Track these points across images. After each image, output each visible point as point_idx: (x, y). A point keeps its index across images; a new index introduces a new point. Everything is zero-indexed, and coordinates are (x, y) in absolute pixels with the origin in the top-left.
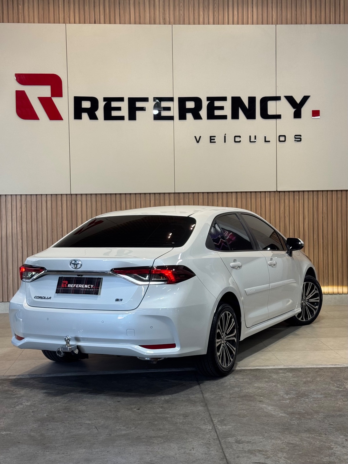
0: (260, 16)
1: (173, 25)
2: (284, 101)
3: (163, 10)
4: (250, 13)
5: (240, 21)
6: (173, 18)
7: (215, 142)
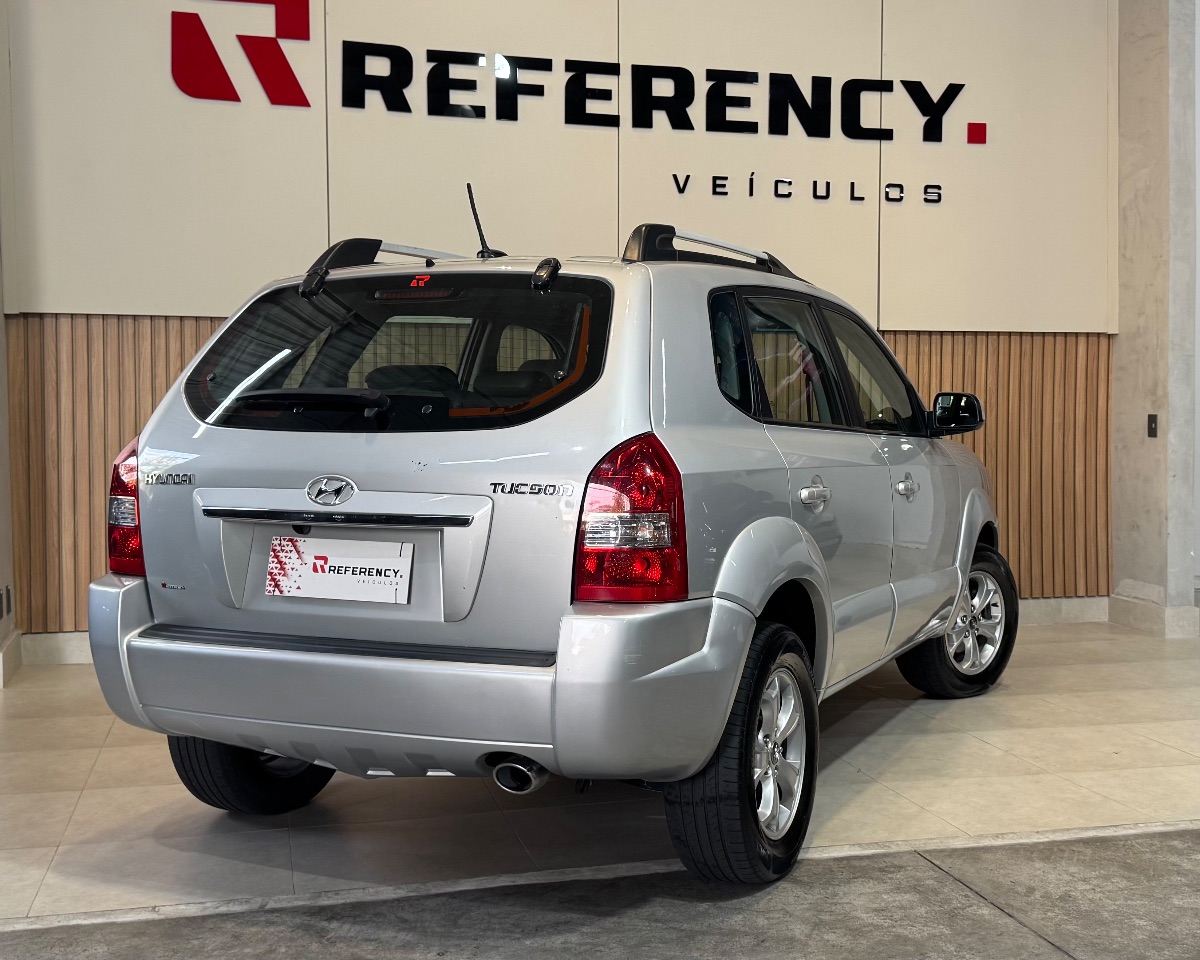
2: (900, 93)
7: (726, 194)
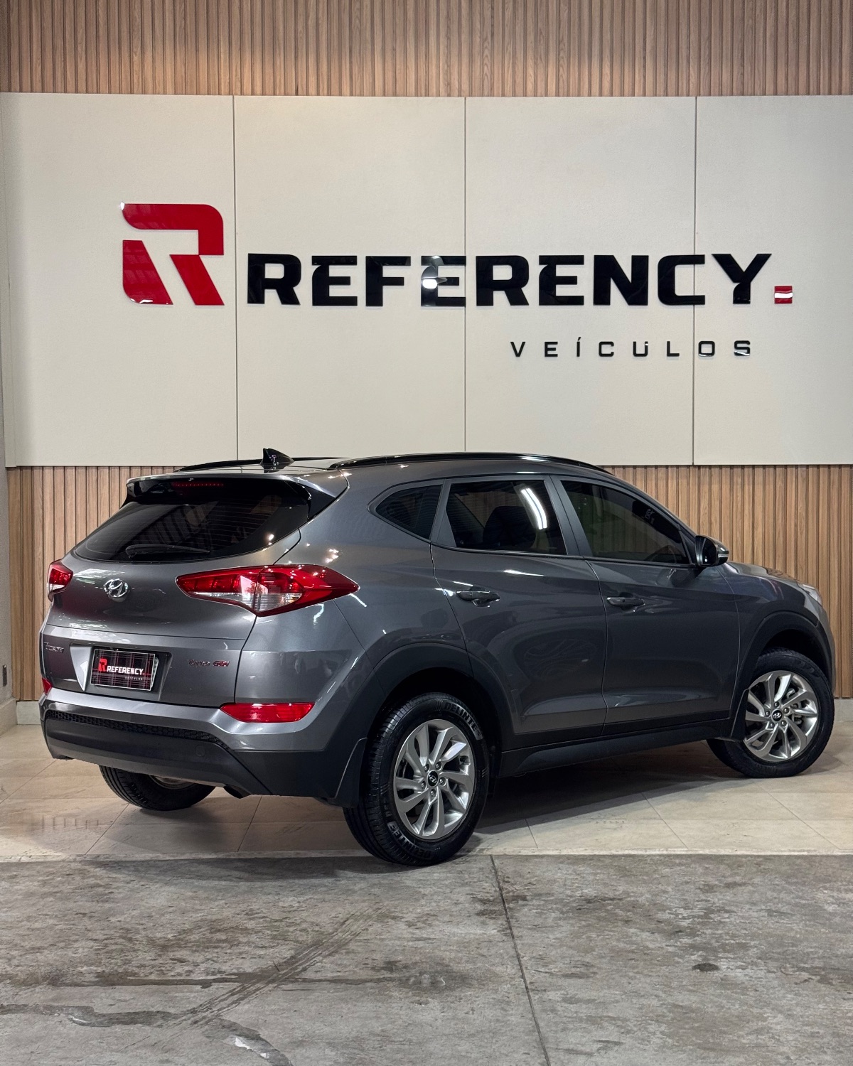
0: (661, 78)
1: (467, 98)
2: (712, 265)
3: (446, 66)
4: (639, 70)
5: (616, 89)
6: (468, 83)
7: (556, 355)
